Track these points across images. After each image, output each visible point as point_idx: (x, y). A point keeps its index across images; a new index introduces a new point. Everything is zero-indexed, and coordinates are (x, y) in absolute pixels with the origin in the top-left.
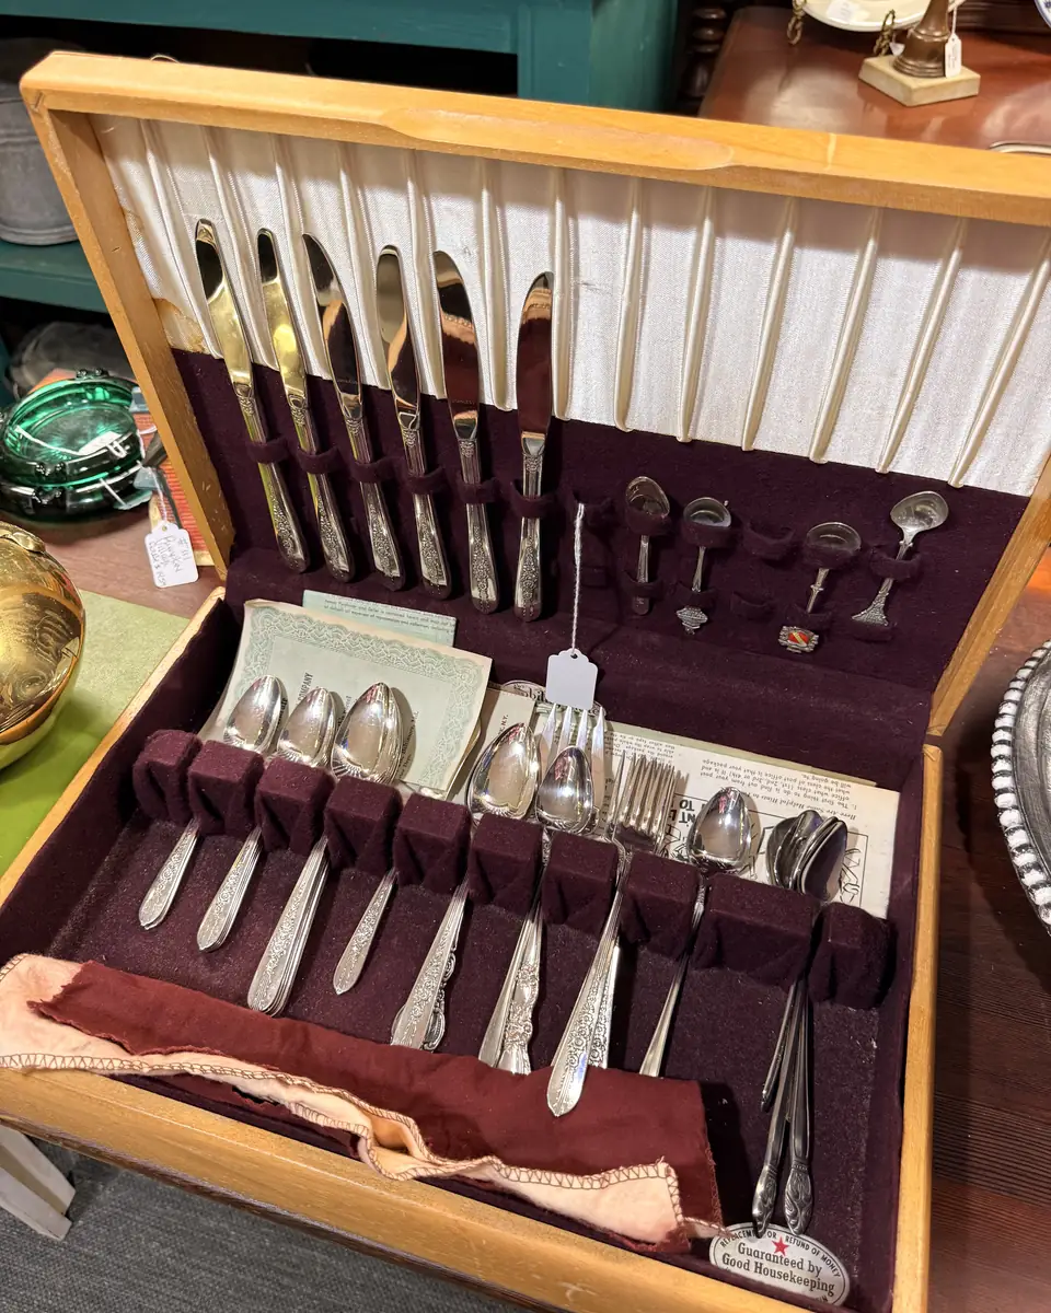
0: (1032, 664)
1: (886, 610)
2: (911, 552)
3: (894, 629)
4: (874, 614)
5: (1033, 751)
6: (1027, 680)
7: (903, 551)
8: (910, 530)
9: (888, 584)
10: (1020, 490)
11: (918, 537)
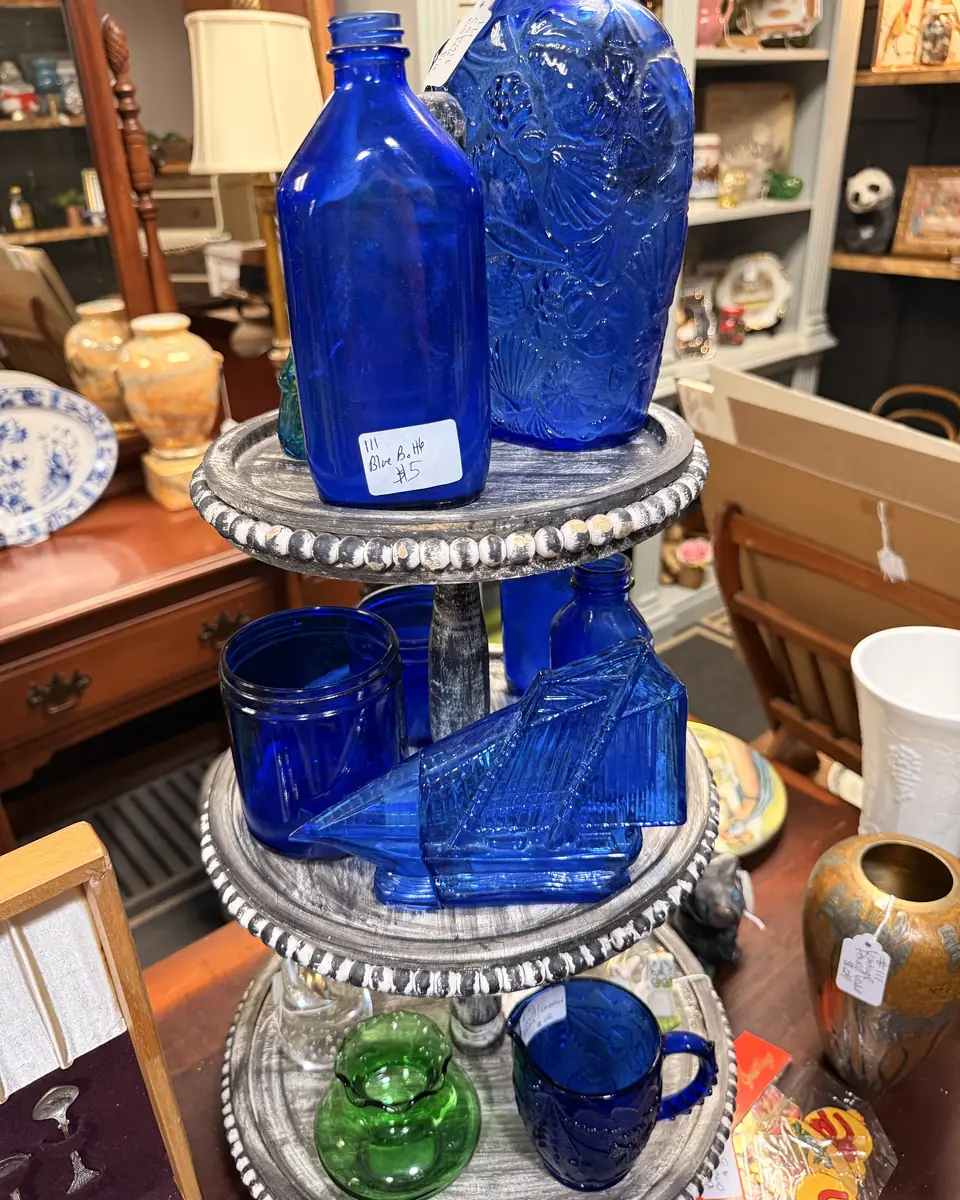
0: (226, 1082)
1: (88, 1166)
2: (72, 1126)
3: (106, 1172)
4: (82, 1176)
5: (269, 1159)
6: (231, 1100)
7: (66, 1130)
8: (60, 1115)
9: (75, 1156)
10: (117, 1032)
11: (69, 1114)
